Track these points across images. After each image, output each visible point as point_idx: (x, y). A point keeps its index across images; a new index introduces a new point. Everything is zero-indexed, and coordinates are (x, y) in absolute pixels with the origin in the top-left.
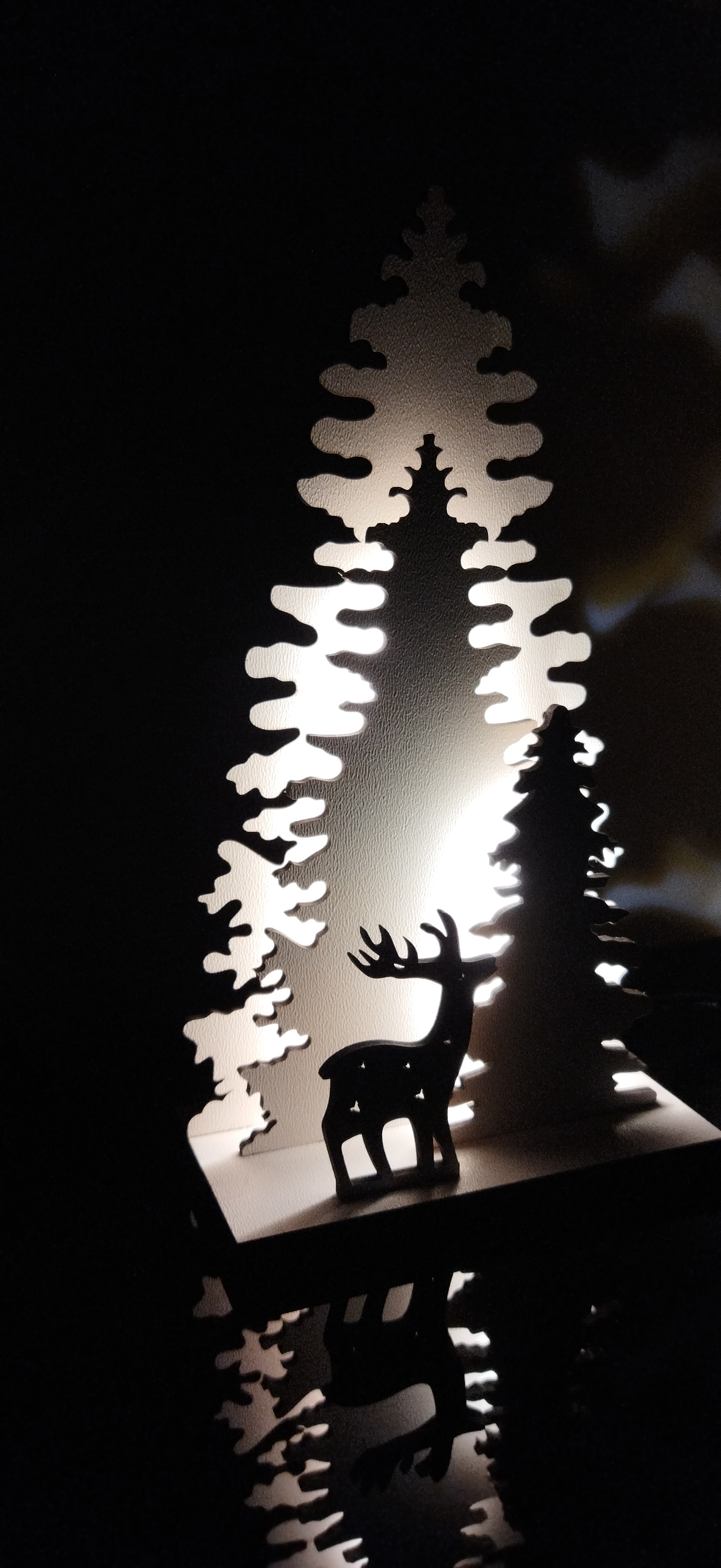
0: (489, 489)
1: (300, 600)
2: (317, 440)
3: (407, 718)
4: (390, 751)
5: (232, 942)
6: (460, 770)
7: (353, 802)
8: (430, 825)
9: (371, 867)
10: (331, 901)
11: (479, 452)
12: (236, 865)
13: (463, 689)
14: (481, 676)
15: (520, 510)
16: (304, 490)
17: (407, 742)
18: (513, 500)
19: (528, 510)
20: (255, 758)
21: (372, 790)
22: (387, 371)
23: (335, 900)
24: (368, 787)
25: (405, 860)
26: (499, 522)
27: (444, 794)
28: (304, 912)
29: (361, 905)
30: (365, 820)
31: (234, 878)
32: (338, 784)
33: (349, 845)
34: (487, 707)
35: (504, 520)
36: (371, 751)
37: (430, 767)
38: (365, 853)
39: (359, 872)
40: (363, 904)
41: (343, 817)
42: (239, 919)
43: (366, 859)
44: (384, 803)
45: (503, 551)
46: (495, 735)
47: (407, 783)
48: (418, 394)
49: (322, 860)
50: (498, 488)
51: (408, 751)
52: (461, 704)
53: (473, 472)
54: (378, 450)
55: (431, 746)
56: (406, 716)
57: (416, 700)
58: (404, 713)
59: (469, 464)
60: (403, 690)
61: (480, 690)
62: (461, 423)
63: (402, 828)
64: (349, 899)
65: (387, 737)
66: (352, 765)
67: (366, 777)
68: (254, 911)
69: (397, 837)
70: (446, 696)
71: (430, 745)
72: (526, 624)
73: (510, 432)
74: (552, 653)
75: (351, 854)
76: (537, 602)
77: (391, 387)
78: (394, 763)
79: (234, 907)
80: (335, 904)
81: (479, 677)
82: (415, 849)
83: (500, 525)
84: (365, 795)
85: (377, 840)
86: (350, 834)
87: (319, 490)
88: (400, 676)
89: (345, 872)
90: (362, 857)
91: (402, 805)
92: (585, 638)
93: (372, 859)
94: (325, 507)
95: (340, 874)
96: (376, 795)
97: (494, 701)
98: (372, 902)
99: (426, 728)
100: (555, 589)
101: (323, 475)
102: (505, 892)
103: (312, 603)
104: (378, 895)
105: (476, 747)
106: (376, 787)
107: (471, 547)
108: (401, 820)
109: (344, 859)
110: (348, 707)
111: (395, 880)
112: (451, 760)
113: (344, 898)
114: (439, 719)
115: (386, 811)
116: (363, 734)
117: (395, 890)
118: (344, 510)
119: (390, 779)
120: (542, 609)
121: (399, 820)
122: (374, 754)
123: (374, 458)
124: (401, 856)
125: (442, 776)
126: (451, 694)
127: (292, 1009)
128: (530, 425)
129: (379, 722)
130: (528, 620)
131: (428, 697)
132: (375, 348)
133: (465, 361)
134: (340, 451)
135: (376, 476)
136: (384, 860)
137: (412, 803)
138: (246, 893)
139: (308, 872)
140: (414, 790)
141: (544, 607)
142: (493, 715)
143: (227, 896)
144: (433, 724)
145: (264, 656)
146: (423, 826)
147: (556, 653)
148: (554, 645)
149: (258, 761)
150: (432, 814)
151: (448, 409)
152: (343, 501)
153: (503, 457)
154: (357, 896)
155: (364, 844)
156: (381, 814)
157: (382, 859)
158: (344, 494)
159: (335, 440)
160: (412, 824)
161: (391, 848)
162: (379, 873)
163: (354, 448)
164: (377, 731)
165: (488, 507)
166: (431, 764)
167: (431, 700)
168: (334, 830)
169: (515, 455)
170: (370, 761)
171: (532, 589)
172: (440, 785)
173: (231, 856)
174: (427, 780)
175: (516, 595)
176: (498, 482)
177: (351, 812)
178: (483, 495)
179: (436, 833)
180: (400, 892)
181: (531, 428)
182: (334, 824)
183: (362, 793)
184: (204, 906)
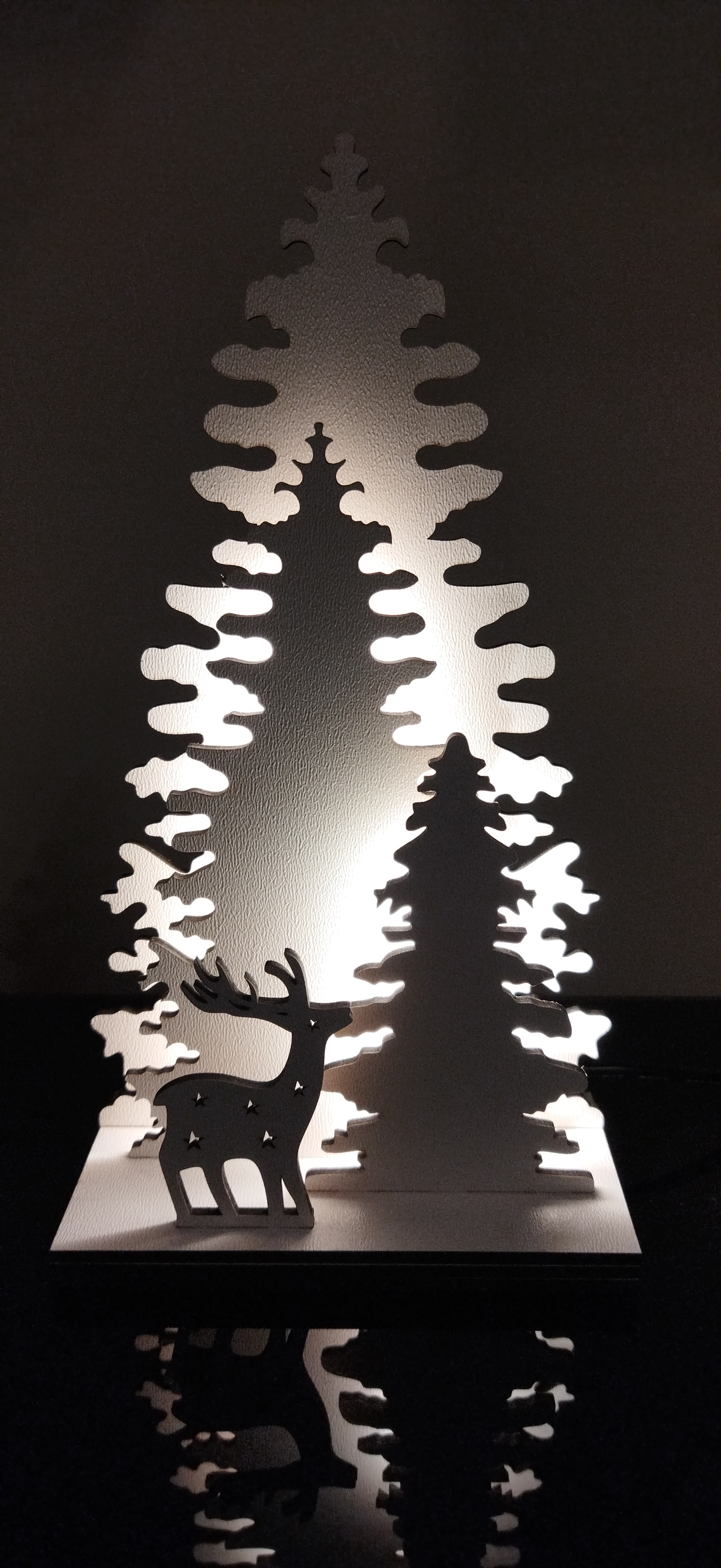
0: (420, 479)
1: (199, 600)
2: (211, 429)
3: (298, 735)
4: (280, 768)
5: (138, 944)
6: (363, 795)
7: (238, 819)
8: (329, 851)
9: (261, 888)
10: (216, 919)
11: (406, 437)
12: (139, 868)
13: (365, 707)
14: (386, 693)
15: (460, 504)
16: (198, 484)
17: (299, 760)
18: (450, 492)
19: (470, 503)
20: (155, 763)
21: (259, 808)
22: (290, 349)
23: (222, 918)
24: (255, 805)
25: (300, 885)
26: (434, 517)
27: (345, 819)
28: (187, 927)
29: (250, 927)
30: (253, 838)
31: (137, 881)
32: (220, 798)
33: (235, 863)
34: (395, 728)
35: (440, 515)
36: (257, 767)
37: (327, 789)
38: (254, 873)
39: (248, 892)
40: (252, 927)
41: (228, 834)
42: (144, 922)
43: (255, 879)
44: (274, 822)
45: (439, 550)
46: (406, 760)
47: (301, 804)
48: (329, 374)
49: (205, 876)
50: (431, 478)
51: (300, 770)
52: (363, 723)
53: (399, 460)
54: (283, 438)
55: (327, 767)
56: (297, 733)
57: (309, 716)
58: (295, 729)
59: (394, 451)
60: (292, 704)
61: (384, 709)
62: (383, 405)
63: (296, 851)
64: (236, 918)
65: (276, 754)
66: (235, 780)
67: (253, 795)
68: (159, 916)
69: (290, 860)
70: (344, 713)
71: (326, 765)
72: (470, 634)
73: (445, 414)
74: (504, 668)
75: (238, 872)
76: (484, 609)
77: (296, 367)
78: (284, 781)
79: (138, 910)
80: (221, 923)
81: (384, 695)
82: (312, 874)
83: (434, 520)
84: (251, 813)
85: (266, 861)
86: (236, 852)
87: (215, 483)
88: (288, 689)
89: (232, 890)
90: (250, 877)
91: (295, 827)
92: (548, 653)
93: (261, 880)
94: (223, 501)
95: (225, 892)
96: (264, 814)
97: (403, 722)
98: (263, 925)
99: (321, 747)
100: (508, 594)
101: (219, 467)
102: (393, 935)
103: (212, 603)
104: (270, 919)
105: (383, 771)
106: (264, 805)
107: (370, 550)
108: (295, 842)
109: (229, 877)
110: (232, 719)
111: (289, 905)
112: (352, 784)
113: (231, 917)
114: (337, 738)
115: (276, 831)
116: (247, 749)
117: (289, 915)
118: (245, 504)
119: (280, 798)
120: (491, 617)
121: (292, 843)
122: (260, 771)
123: (279, 447)
124: (295, 880)
125: (342, 799)
126: (350, 712)
127: (177, 1022)
128: (472, 404)
129: (265, 736)
130: (472, 629)
131: (322, 714)
132: (274, 325)
133: (386, 333)
134: (238, 440)
135: (280, 467)
136: (275, 883)
137: (306, 826)
138: (150, 897)
139: (189, 887)
140: (309, 812)
141: (493, 614)
142: (402, 735)
143: (131, 899)
144: (329, 743)
145: (160, 657)
146: (321, 851)
147: (509, 667)
148: (507, 659)
149: (158, 765)
150: (330, 839)
151: (366, 389)
152: (243, 495)
153: (437, 443)
154: (246, 917)
155: (252, 864)
156: (271, 834)
157: (274, 882)
158: (245, 487)
159: (232, 429)
160: (307, 848)
161: (283, 871)
162: (270, 895)
163: (254, 437)
164: (263, 747)
165: (419, 501)
166: (327, 785)
167: (327, 717)
168: (217, 846)
169: (452, 440)
170: (257, 777)
171: (477, 594)
172: (340, 809)
173: (133, 859)
174: (324, 803)
175: (456, 600)
176: (432, 472)
177: (236, 829)
178: (412, 486)
179: (336, 860)
180: (295, 918)
181: (473, 408)
182: (217, 840)
183: (248, 811)
184: (107, 906)
